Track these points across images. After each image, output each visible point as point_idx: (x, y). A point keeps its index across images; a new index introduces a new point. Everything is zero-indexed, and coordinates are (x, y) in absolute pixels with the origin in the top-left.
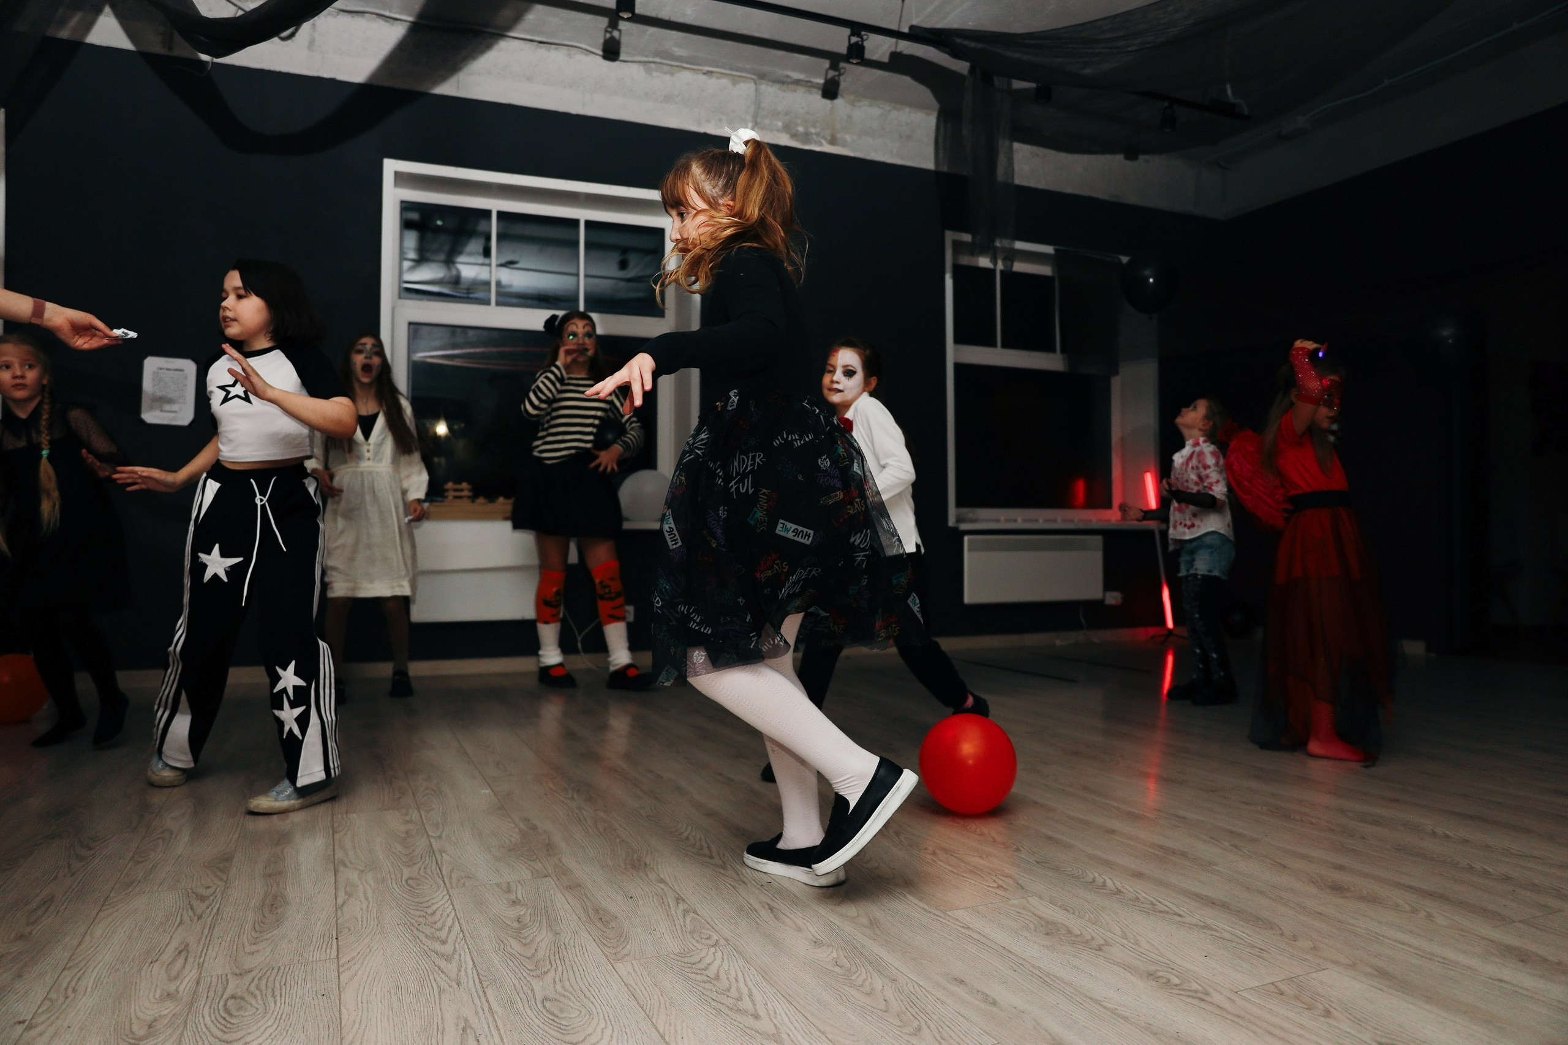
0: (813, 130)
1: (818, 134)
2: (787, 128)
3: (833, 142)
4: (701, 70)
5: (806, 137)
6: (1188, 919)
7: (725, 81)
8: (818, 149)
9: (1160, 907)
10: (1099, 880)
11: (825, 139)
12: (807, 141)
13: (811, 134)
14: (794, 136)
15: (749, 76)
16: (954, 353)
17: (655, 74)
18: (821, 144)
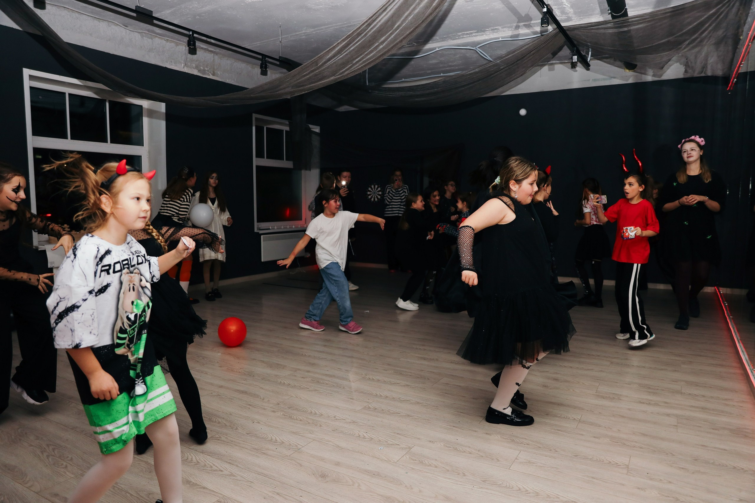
0: (206, 69)
1: (208, 71)
2: (197, 67)
3: (214, 74)
4: (164, 39)
5: (204, 72)
6: (310, 389)
7: (173, 44)
8: (208, 77)
9: (302, 387)
10: (282, 382)
11: (211, 73)
12: (204, 74)
13: (206, 70)
14: (199, 71)
15: (183, 43)
16: (256, 162)
17: (144, 38)
18: (209, 75)
